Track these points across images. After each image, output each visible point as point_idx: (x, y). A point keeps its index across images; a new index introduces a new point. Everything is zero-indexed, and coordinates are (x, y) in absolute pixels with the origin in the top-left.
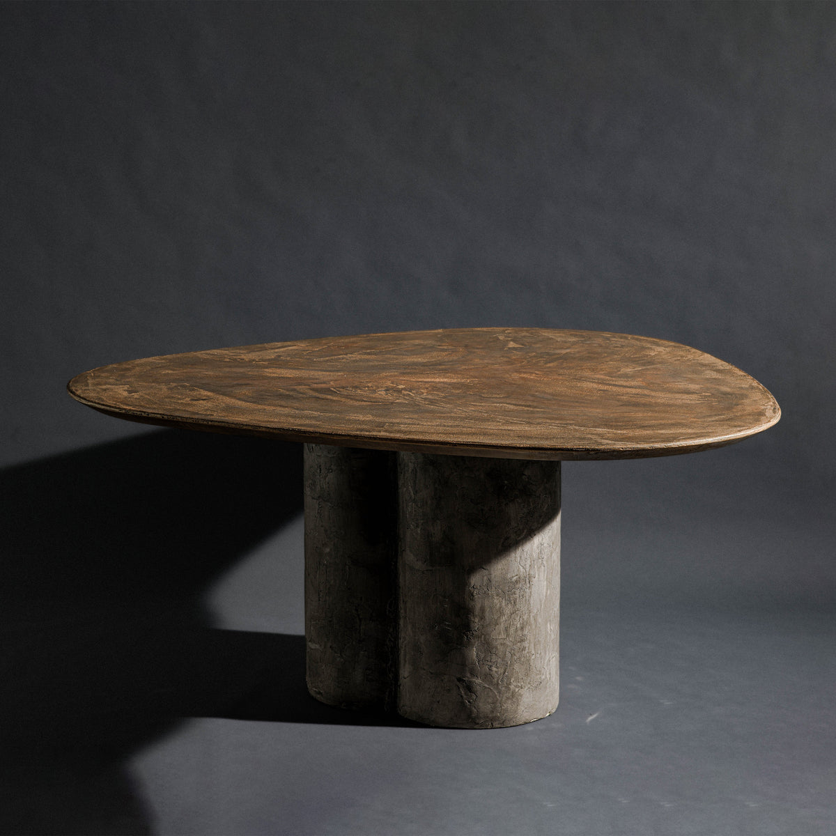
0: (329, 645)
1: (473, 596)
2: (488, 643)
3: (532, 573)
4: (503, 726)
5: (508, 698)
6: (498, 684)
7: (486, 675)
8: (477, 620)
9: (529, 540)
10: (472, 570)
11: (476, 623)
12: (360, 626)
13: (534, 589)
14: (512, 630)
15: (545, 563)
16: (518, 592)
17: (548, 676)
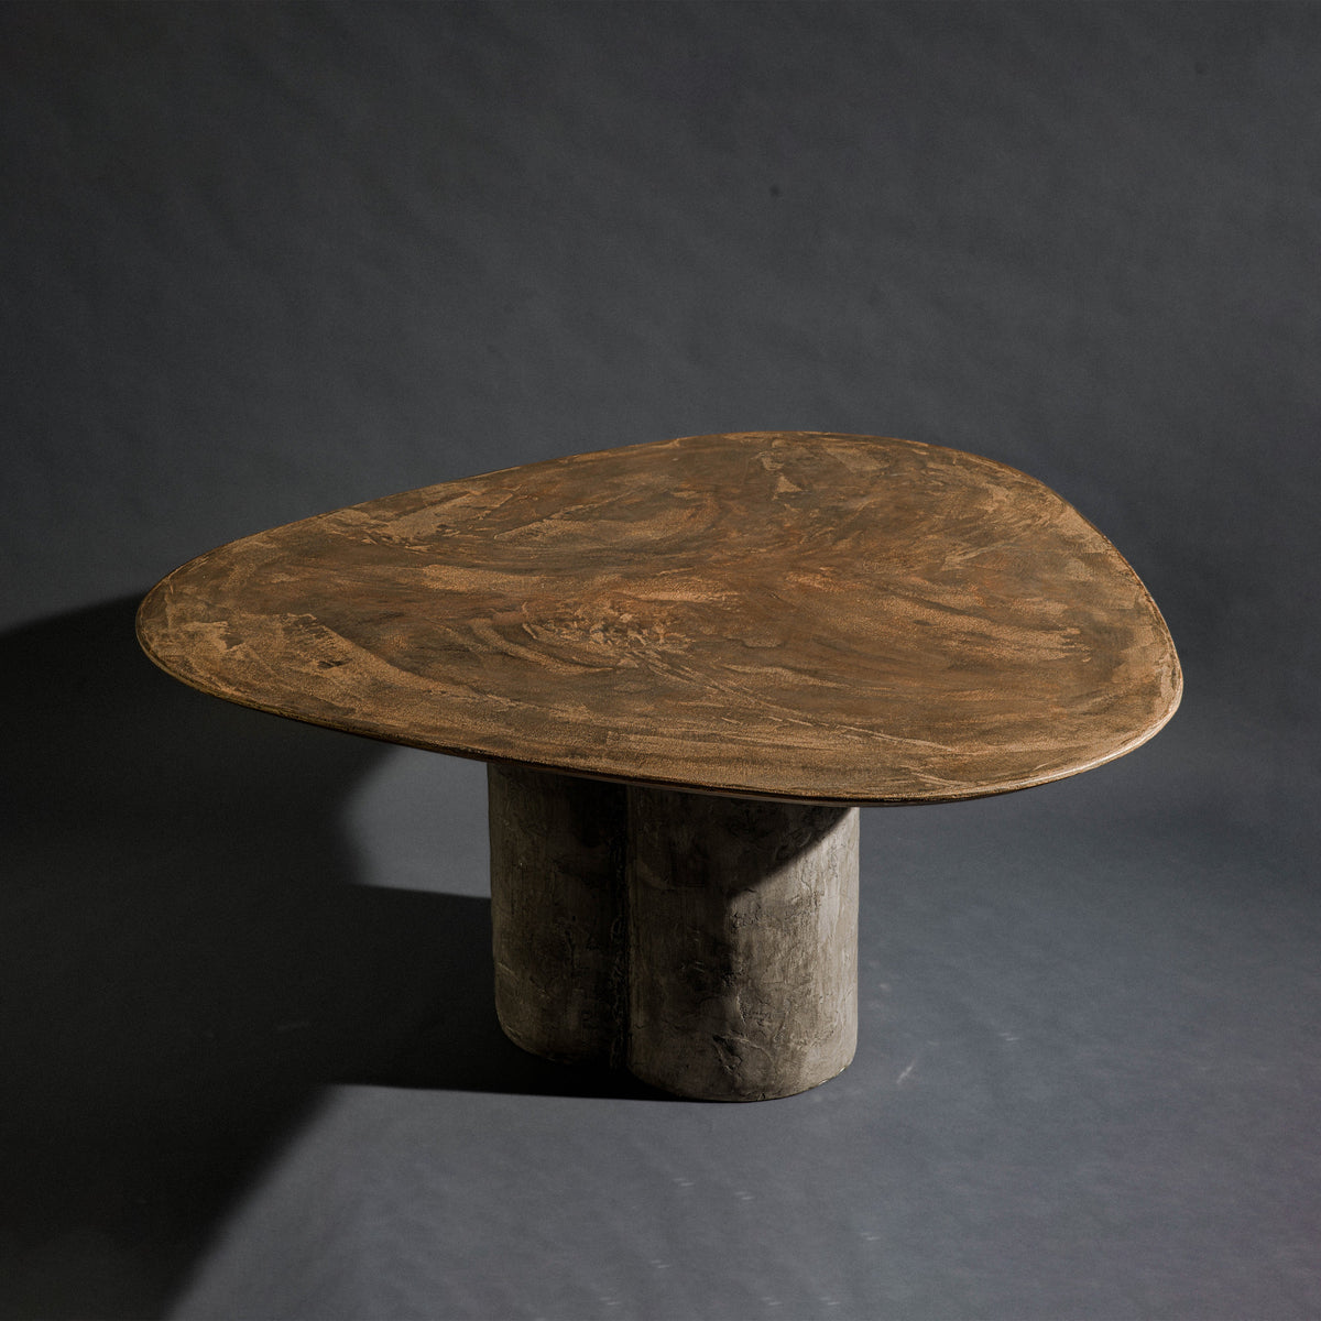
0: (528, 975)
1: (736, 928)
2: (757, 990)
3: (819, 889)
4: (779, 1095)
5: (786, 1060)
6: (772, 1042)
7: (755, 1032)
8: (741, 960)
9: (816, 845)
10: (734, 893)
11: (740, 964)
12: (572, 955)
13: (822, 911)
14: (791, 970)
15: (837, 872)
16: (799, 918)
17: (842, 1021)
